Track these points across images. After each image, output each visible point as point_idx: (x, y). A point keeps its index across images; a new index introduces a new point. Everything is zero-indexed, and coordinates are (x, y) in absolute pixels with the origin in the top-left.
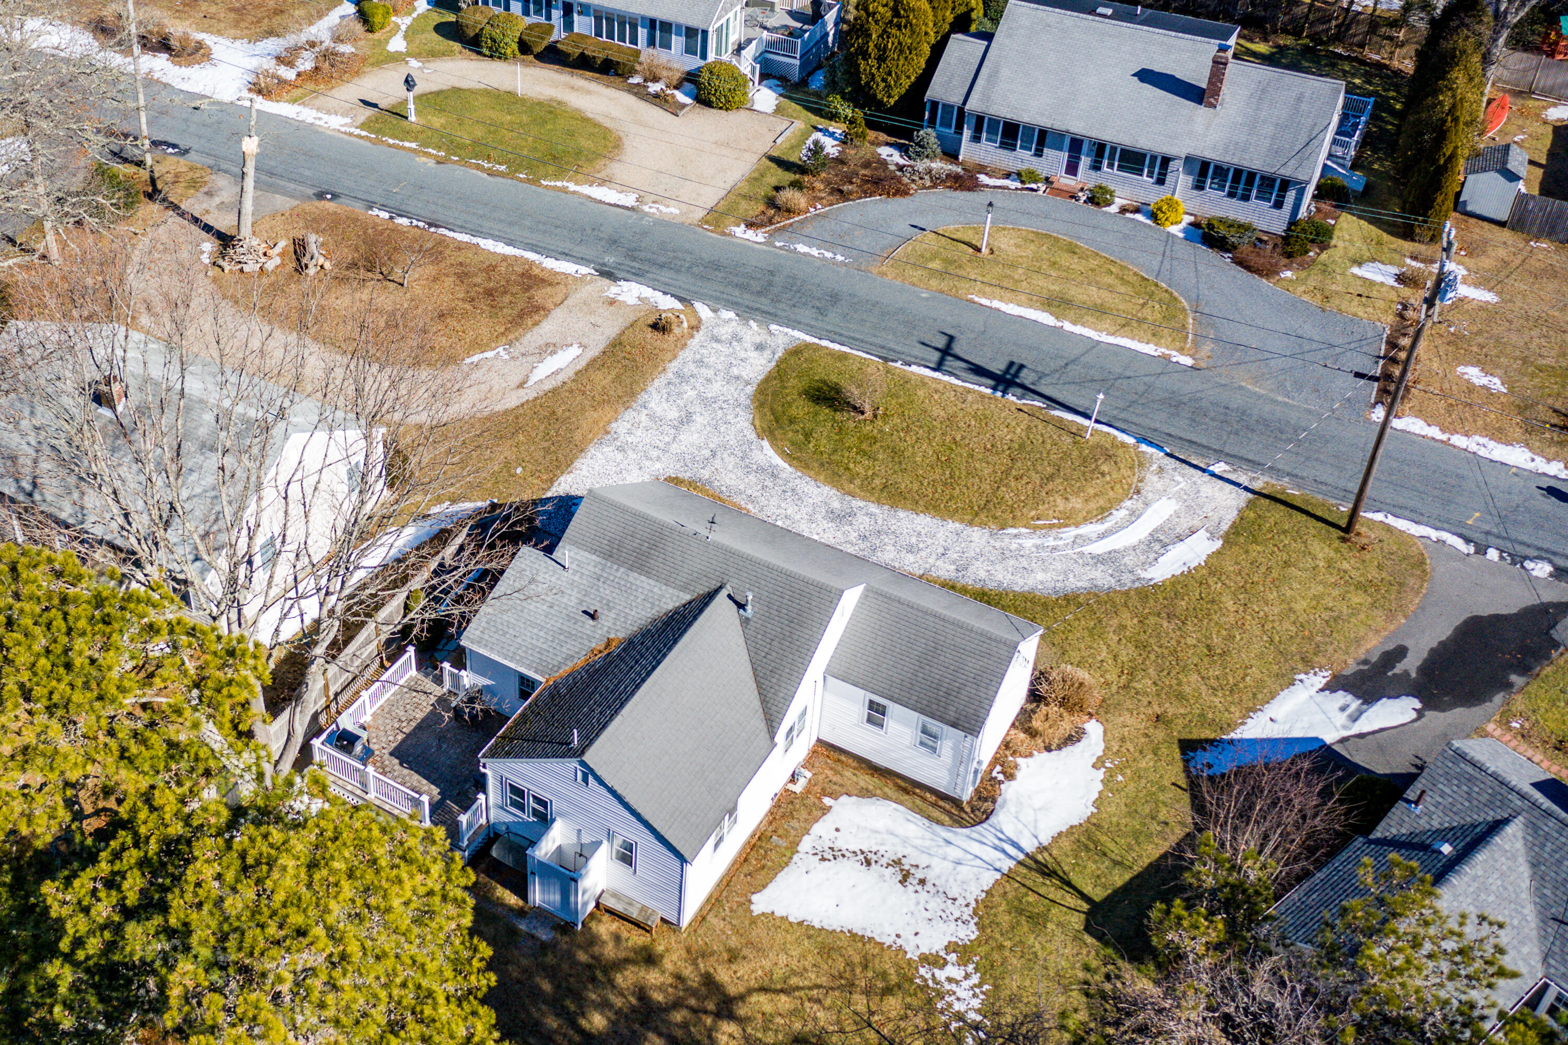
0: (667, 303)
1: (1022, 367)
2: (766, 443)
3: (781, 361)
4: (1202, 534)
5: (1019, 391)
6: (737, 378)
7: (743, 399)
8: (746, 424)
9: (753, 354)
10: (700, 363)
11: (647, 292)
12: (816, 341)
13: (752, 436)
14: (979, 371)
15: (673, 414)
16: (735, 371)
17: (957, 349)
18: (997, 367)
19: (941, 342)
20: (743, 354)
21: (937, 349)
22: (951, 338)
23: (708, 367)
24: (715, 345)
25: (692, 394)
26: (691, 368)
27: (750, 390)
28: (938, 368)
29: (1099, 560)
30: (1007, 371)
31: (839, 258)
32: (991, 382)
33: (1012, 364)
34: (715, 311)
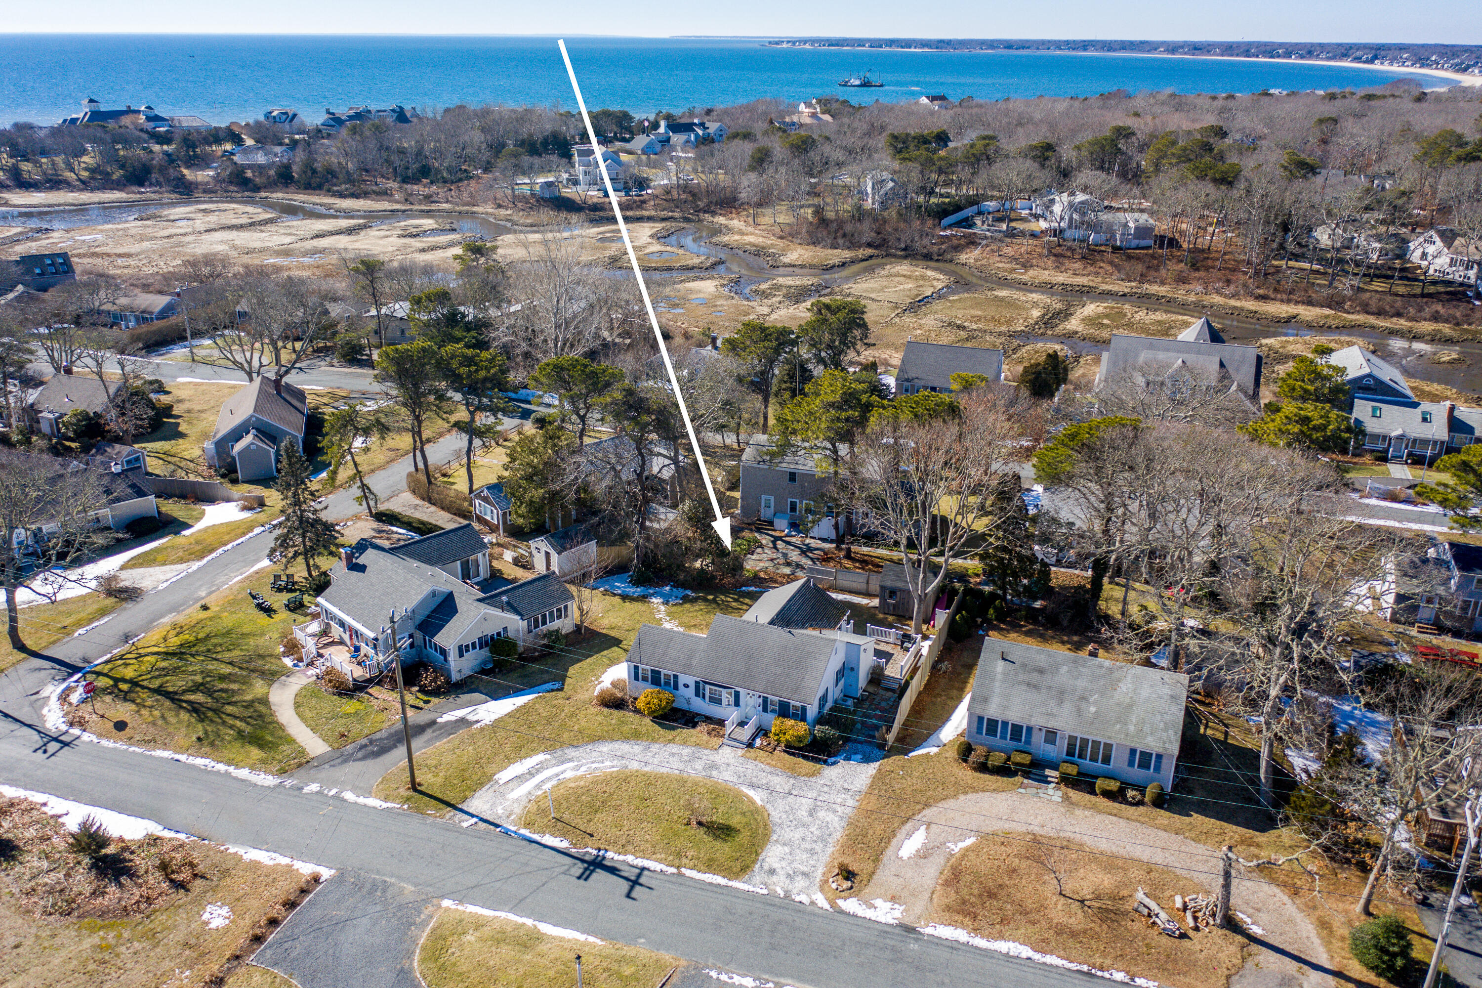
0: (851, 905)
1: (579, 878)
2: (759, 803)
3: (755, 862)
4: (501, 782)
5: (587, 858)
6: (785, 844)
7: (778, 830)
8: (773, 813)
9: (776, 865)
10: (812, 852)
11: (870, 914)
12: (730, 883)
13: (768, 806)
14: (613, 870)
15: (821, 814)
16: (787, 849)
17: (625, 886)
18: (600, 876)
19: (638, 891)
20: (784, 864)
21: (641, 885)
22: (628, 896)
23: (806, 850)
24: (805, 869)
25: (813, 829)
26: (818, 847)
27: (775, 837)
28: (643, 869)
29: (571, 760)
30: (592, 871)
31: (713, 974)
32: (606, 863)
33: (586, 879)
34: (813, 903)
